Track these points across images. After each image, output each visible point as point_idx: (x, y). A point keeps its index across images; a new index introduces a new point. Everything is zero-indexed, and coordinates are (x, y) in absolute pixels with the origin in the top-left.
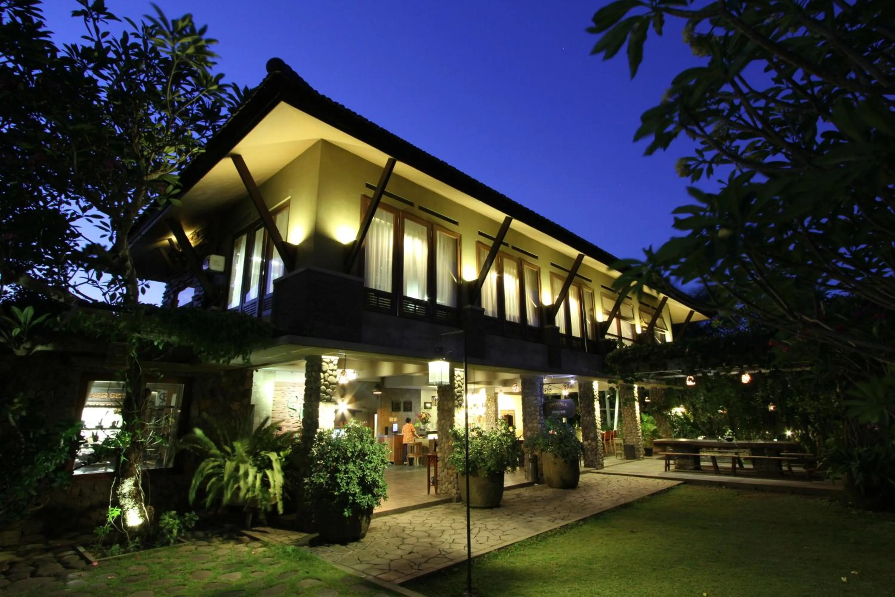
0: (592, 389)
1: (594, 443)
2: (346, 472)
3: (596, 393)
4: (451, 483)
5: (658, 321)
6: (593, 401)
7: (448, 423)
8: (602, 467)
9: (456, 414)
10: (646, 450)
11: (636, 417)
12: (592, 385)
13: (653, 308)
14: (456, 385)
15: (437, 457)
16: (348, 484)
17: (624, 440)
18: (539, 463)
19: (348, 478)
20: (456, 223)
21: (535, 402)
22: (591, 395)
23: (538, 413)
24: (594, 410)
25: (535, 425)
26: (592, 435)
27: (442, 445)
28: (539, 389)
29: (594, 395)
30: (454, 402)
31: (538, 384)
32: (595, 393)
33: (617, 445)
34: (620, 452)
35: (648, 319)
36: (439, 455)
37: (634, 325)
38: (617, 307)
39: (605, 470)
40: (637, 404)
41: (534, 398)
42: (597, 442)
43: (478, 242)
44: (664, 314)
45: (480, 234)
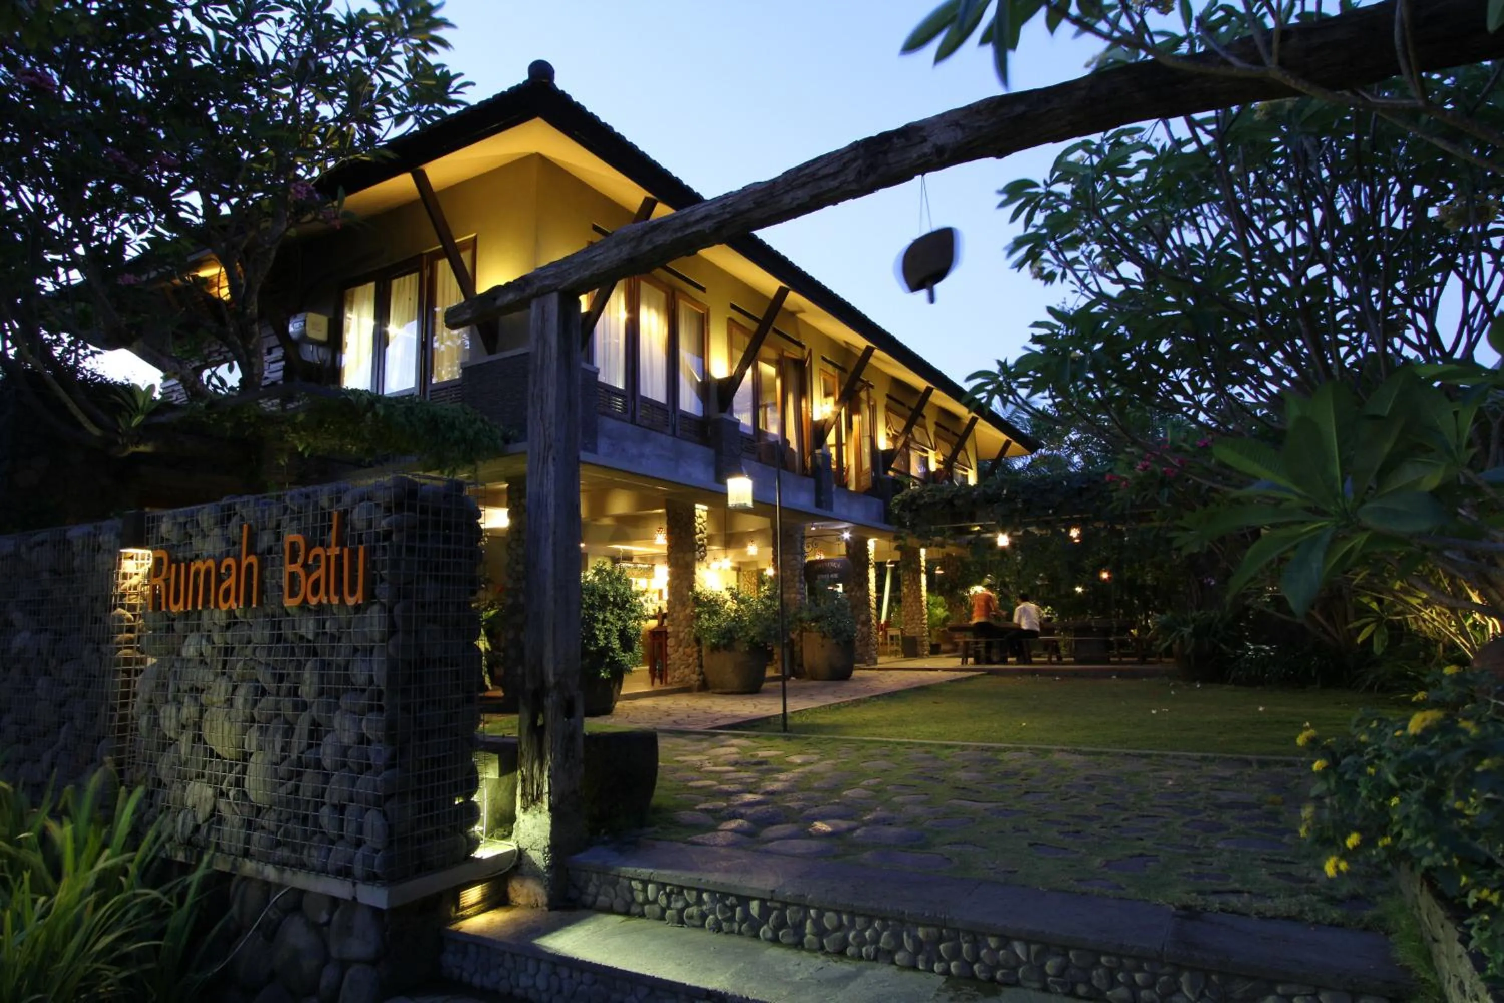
0: (867, 550)
1: (865, 629)
2: (604, 622)
3: (872, 556)
4: (688, 666)
5: (960, 457)
6: (868, 568)
7: (686, 584)
8: (876, 663)
9: (697, 571)
10: (932, 646)
11: (921, 596)
12: (866, 545)
13: (954, 434)
14: (698, 530)
15: (666, 632)
16: (606, 638)
17: (902, 630)
18: (797, 649)
19: (606, 630)
20: (703, 289)
21: (794, 562)
22: (864, 559)
23: (797, 579)
24: (867, 580)
25: (793, 596)
26: (863, 618)
27: (675, 615)
28: (799, 545)
29: (868, 559)
30: (694, 555)
31: (798, 536)
32: (870, 557)
33: (892, 637)
34: (895, 648)
35: (948, 450)
36: (670, 630)
37: (927, 458)
38: (908, 429)
39: (879, 666)
40: (924, 577)
41: (791, 557)
42: (870, 628)
43: (731, 320)
44: (968, 444)
45: (733, 307)
